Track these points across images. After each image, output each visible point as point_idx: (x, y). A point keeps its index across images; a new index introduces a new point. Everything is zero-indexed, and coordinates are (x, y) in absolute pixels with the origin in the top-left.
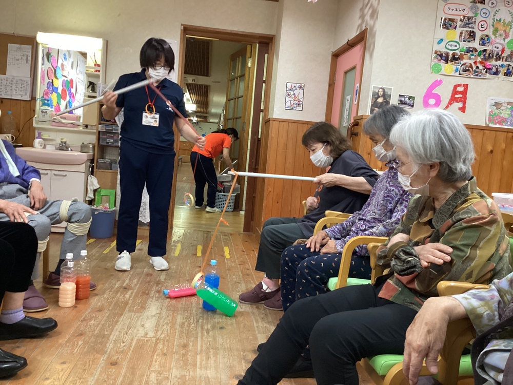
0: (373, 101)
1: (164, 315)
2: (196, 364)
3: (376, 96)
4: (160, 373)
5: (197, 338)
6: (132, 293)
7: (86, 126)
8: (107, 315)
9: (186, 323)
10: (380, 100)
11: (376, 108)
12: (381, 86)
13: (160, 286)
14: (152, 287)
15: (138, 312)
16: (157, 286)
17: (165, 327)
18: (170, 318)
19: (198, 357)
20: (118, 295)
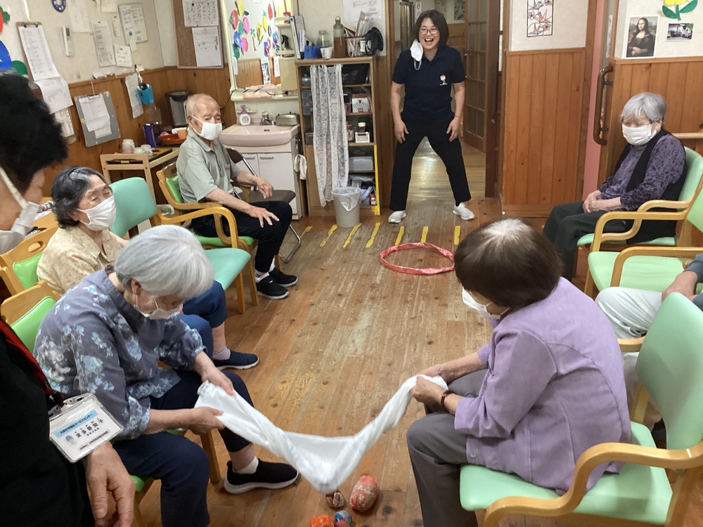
0: (631, 39)
1: (375, 328)
3: (635, 31)
4: (364, 393)
5: (403, 355)
6: (346, 301)
7: (286, 93)
8: (322, 328)
9: (395, 337)
10: (641, 35)
11: (634, 48)
12: (642, 16)
13: (375, 290)
14: (367, 291)
15: (350, 325)
16: (372, 291)
17: (374, 342)
18: (381, 331)
20: (333, 304)
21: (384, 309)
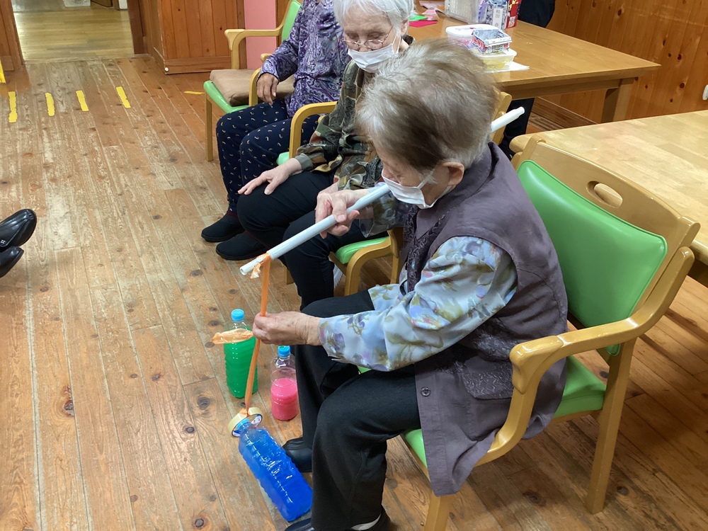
1: (76, 214)
2: (143, 269)
4: (104, 288)
5: (130, 236)
6: (18, 189)
9: (110, 219)
18: (86, 217)
19: (142, 259)
21: (76, 190)
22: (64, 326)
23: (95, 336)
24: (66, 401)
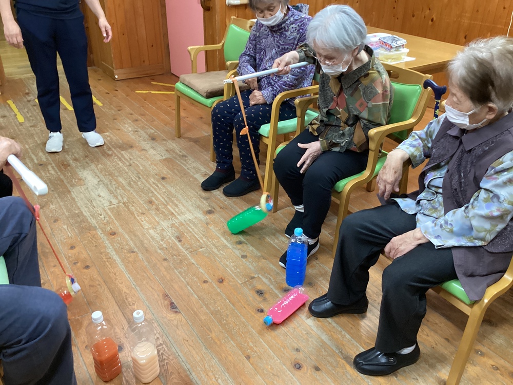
1: (106, 181)
2: (173, 213)
4: (154, 228)
5: (152, 192)
9: (132, 183)
15: (81, 185)
17: (119, 191)
19: (168, 206)
21: (97, 165)
22: (140, 256)
23: (165, 260)
24: (169, 303)
